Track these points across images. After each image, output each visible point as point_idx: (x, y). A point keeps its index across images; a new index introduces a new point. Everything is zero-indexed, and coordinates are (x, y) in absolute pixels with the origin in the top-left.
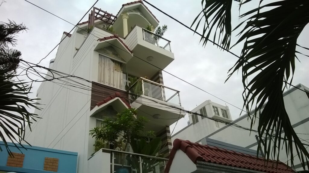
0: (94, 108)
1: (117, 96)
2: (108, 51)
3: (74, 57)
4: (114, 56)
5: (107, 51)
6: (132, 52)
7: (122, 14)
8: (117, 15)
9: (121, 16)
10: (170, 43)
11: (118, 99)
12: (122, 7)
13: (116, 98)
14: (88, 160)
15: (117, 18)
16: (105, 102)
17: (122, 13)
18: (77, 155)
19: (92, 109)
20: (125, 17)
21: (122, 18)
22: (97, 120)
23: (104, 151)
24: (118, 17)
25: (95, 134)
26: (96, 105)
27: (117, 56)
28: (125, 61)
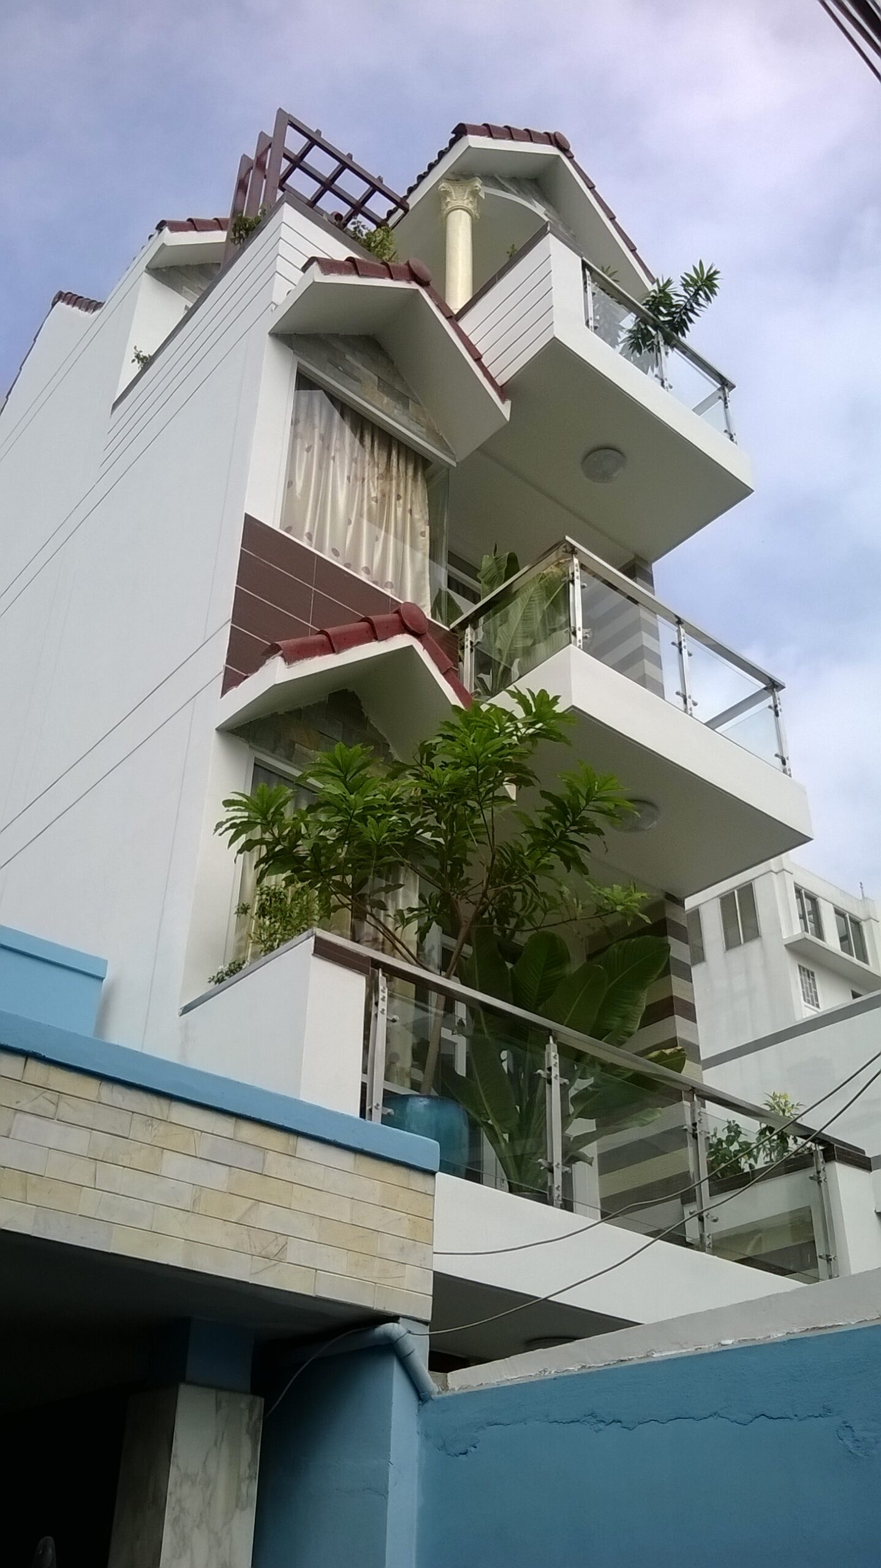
0: (247, 677)
1: (405, 629)
2: (352, 360)
3: (115, 405)
4: (386, 400)
5: (348, 357)
6: (503, 391)
7: (444, 185)
8: (411, 190)
9: (437, 198)
10: (731, 395)
11: (411, 647)
12: (453, 142)
13: (402, 641)
14: (187, 1009)
15: (406, 211)
16: (331, 646)
17: (445, 178)
18: (102, 979)
19: (231, 681)
20: (459, 203)
21: (440, 210)
22: (258, 766)
23: (324, 950)
24: (412, 202)
25: (257, 833)
26: (274, 650)
27: (406, 406)
28: (446, 449)
